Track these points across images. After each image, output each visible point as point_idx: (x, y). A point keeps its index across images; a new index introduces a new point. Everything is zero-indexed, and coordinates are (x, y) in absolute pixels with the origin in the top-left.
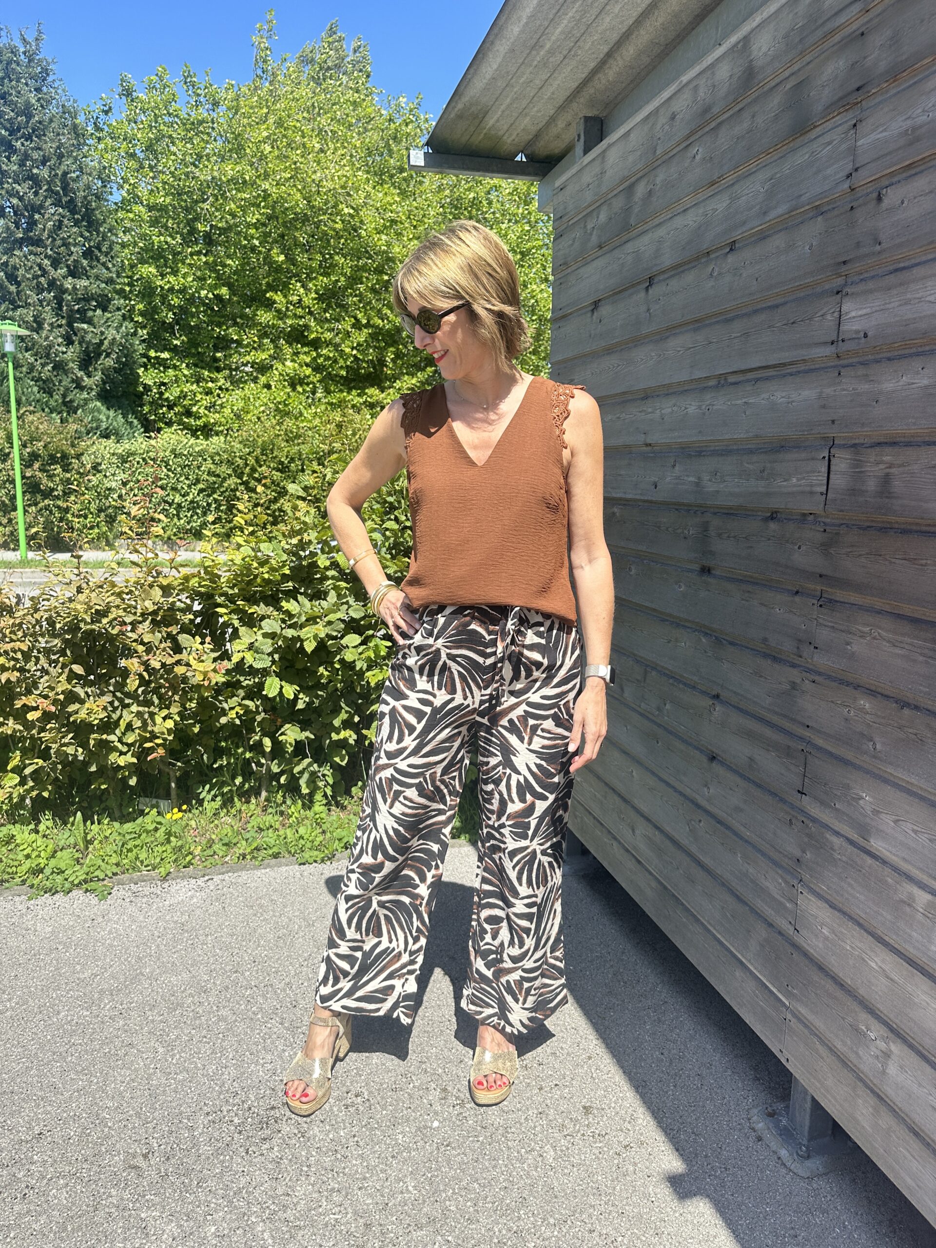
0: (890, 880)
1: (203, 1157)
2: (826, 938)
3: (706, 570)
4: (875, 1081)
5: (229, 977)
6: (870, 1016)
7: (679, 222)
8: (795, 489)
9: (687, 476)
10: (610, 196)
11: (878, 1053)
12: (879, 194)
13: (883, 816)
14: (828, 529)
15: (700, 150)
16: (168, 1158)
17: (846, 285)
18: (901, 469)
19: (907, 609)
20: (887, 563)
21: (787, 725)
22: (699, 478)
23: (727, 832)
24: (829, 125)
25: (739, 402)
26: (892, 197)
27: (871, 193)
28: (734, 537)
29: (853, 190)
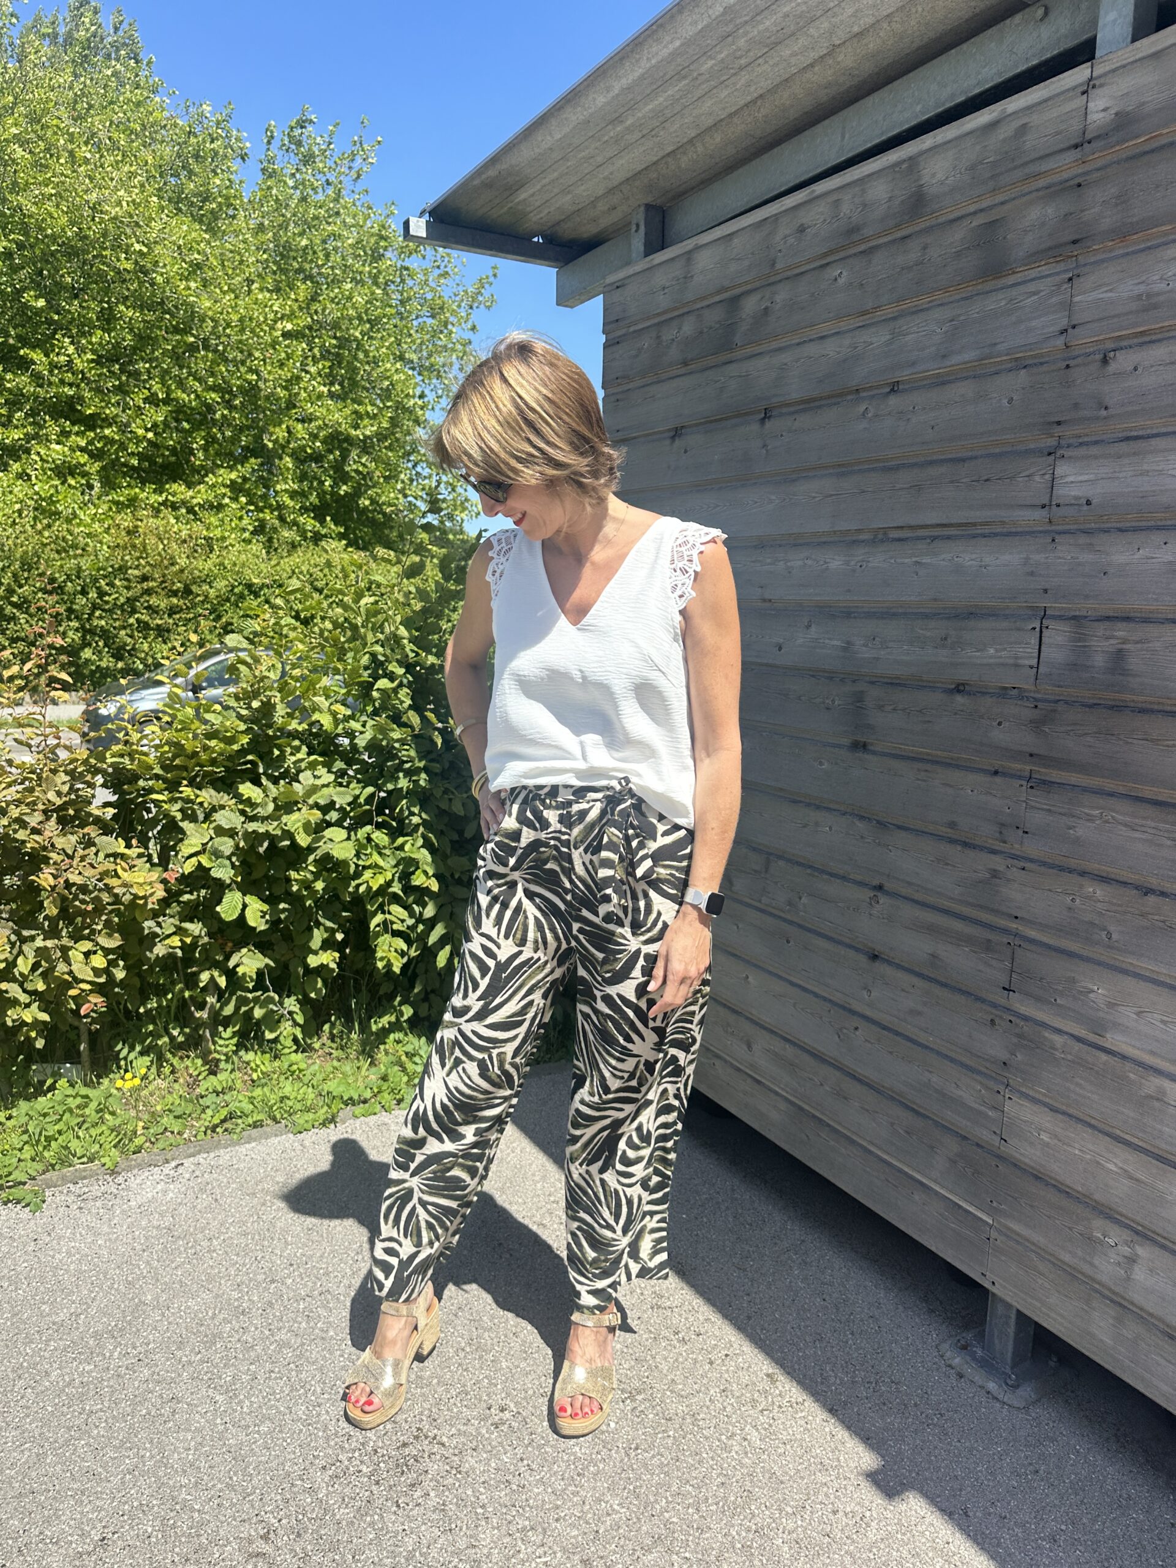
0: (1131, 1075)
1: (344, 1523)
2: (1047, 1145)
3: (859, 746)
4: (1117, 1289)
5: (266, 1289)
6: (1108, 1222)
7: (812, 349)
8: (992, 661)
9: (830, 639)
10: (698, 306)
11: (1121, 1259)
12: (1105, 356)
13: (1120, 1009)
14: (1040, 705)
15: (845, 274)
16: (299, 1535)
17: (1059, 446)
18: (1139, 646)
19: (1148, 792)
20: (1121, 743)
21: (985, 917)
22: (848, 643)
23: (898, 1039)
24: (1033, 274)
25: (906, 561)
26: (1123, 361)
27: (1094, 353)
28: (904, 710)
29: (1067, 347)
